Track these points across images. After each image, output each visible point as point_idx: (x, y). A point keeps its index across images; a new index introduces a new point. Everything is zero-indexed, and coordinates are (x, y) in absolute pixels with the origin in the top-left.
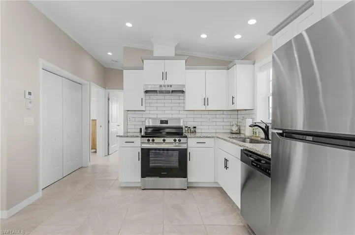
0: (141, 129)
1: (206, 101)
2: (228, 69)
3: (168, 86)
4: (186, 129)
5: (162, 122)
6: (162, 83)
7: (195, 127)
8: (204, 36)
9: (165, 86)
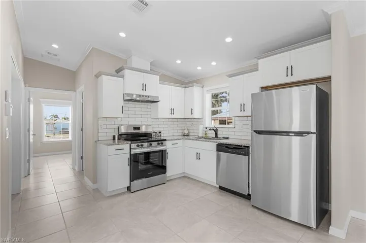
0: (114, 136)
1: (172, 111)
2: (185, 88)
3: (146, 96)
4: (154, 134)
5: (135, 128)
6: (142, 93)
7: (160, 132)
8: (179, 62)
9: (143, 96)
